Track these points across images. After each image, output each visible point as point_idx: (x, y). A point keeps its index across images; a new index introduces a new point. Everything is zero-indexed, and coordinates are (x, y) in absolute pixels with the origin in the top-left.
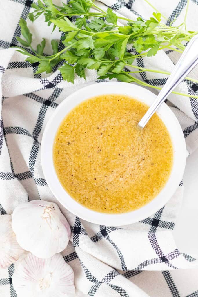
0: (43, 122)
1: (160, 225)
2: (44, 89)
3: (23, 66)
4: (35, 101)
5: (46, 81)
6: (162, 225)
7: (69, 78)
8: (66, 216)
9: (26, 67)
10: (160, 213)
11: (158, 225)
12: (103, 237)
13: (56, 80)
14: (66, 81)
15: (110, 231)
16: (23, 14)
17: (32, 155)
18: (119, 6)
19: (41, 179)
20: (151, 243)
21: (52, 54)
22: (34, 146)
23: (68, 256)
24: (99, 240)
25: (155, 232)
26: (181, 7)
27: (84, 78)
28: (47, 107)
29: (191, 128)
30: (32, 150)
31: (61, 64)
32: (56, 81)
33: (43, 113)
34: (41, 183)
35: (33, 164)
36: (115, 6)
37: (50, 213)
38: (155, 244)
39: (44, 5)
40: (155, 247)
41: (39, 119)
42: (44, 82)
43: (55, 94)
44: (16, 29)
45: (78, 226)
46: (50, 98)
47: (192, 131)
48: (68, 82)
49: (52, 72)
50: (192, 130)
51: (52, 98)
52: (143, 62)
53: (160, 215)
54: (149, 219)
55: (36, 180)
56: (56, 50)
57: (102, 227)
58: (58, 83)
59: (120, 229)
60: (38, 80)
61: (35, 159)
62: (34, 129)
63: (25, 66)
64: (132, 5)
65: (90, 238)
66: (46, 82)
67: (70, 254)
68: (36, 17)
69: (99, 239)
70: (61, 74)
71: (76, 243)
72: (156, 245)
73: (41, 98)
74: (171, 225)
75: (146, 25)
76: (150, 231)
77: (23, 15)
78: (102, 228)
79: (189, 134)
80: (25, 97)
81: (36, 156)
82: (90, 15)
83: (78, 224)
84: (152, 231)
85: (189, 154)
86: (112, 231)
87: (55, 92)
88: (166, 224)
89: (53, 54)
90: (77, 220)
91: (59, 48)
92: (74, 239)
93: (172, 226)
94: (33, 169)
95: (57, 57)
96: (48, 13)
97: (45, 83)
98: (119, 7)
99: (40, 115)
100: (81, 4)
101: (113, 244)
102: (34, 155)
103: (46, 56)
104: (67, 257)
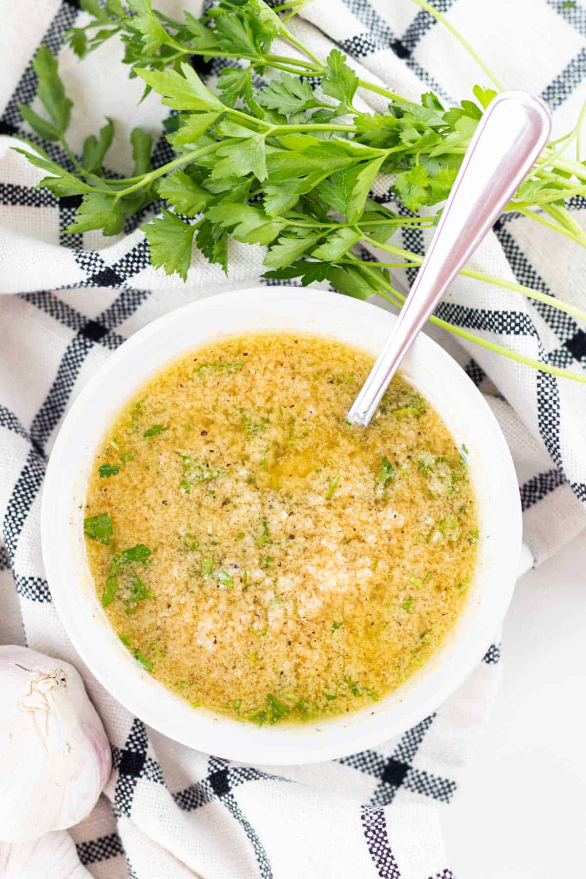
0: (70, 391)
1: (408, 782)
2: (86, 287)
3: (27, 201)
4: (53, 319)
5: (96, 260)
6: (416, 784)
7: (173, 261)
8: (103, 712)
9: (38, 205)
10: (415, 744)
11: (403, 783)
12: (216, 796)
13: (128, 261)
14: (162, 269)
15: (239, 780)
16: (53, 28)
17: (17, 495)
18: (369, 44)
19: (36, 580)
20: (368, 839)
21: (131, 174)
22: (30, 469)
23: (92, 843)
24: (201, 805)
25: (390, 802)
26: (574, 77)
27: (221, 266)
28: (88, 344)
29: (553, 476)
30: (20, 480)
31: (155, 208)
32: (128, 266)
33: (74, 362)
34: (34, 592)
35: (17, 525)
36: (357, 41)
37: (48, 696)
38: (380, 843)
39: (125, 8)
40: (380, 853)
41: (60, 381)
42: (89, 264)
43: (123, 305)
44: (24, 76)
45: (138, 750)
46: (104, 318)
47: (554, 487)
48: (170, 273)
49: (122, 232)
50: (554, 483)
51: (109, 318)
52: (422, 239)
53: (413, 750)
54: (376, 758)
55: (18, 579)
56: (142, 163)
57: (216, 763)
58: (134, 274)
59: (273, 777)
60: (69, 254)
61: (26, 512)
62: (37, 412)
63: (34, 201)
64: (414, 46)
65: (173, 795)
66: (94, 264)
67: (99, 840)
68: (95, 42)
69: (201, 800)
70: (146, 245)
71: (124, 805)
72: (381, 848)
73: (75, 313)
74: (443, 788)
75: (444, 123)
76: (374, 797)
77: (51, 32)
78: (215, 767)
79: (543, 495)
80: (23, 301)
81: (31, 502)
82: (268, 64)
83: (137, 743)
84: (381, 799)
85: (535, 561)
86: (245, 780)
87: (123, 300)
88: (428, 783)
89: (134, 175)
90: (137, 730)
91: (157, 156)
92: (119, 792)
93: (447, 790)
94: (15, 543)
95: (145, 186)
96: (133, 38)
97: (92, 268)
98: (371, 47)
99: (64, 368)
100: (246, 24)
101: (245, 823)
102: (25, 498)
103: (111, 177)
104: (88, 847)
